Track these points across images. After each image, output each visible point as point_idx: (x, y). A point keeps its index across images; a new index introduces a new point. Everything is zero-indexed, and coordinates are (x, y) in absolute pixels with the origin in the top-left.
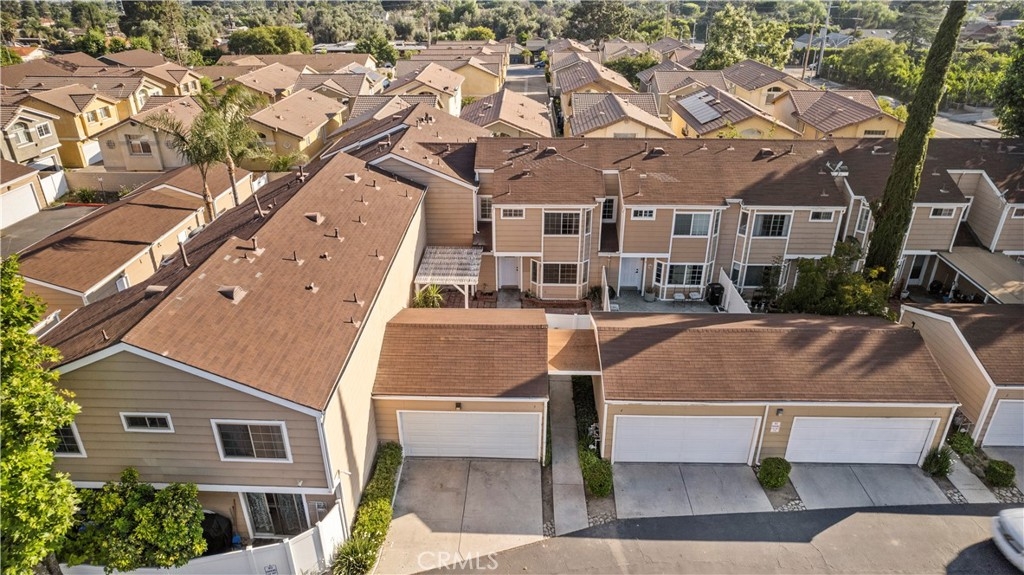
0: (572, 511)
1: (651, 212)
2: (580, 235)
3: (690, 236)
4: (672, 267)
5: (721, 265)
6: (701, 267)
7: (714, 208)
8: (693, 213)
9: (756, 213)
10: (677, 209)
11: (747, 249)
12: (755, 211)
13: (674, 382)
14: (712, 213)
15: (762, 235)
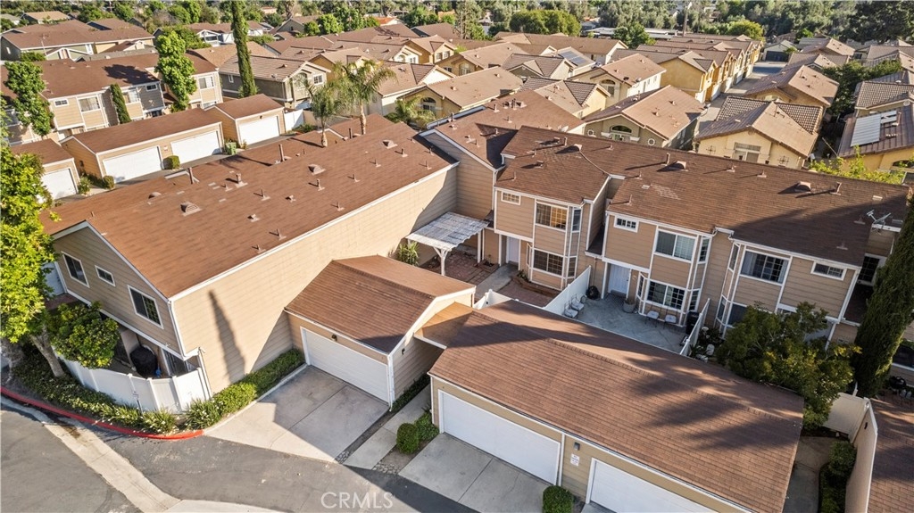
0: (373, 453)
1: (634, 223)
2: (566, 231)
3: (673, 257)
4: (652, 284)
5: (708, 295)
6: (682, 292)
7: (699, 233)
8: (677, 234)
9: (745, 249)
10: (660, 226)
11: (733, 285)
12: (746, 246)
13: (495, 380)
14: (697, 239)
15: (754, 275)
